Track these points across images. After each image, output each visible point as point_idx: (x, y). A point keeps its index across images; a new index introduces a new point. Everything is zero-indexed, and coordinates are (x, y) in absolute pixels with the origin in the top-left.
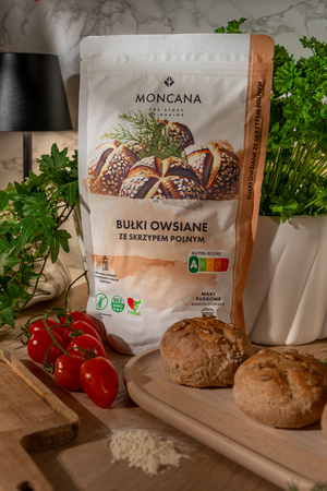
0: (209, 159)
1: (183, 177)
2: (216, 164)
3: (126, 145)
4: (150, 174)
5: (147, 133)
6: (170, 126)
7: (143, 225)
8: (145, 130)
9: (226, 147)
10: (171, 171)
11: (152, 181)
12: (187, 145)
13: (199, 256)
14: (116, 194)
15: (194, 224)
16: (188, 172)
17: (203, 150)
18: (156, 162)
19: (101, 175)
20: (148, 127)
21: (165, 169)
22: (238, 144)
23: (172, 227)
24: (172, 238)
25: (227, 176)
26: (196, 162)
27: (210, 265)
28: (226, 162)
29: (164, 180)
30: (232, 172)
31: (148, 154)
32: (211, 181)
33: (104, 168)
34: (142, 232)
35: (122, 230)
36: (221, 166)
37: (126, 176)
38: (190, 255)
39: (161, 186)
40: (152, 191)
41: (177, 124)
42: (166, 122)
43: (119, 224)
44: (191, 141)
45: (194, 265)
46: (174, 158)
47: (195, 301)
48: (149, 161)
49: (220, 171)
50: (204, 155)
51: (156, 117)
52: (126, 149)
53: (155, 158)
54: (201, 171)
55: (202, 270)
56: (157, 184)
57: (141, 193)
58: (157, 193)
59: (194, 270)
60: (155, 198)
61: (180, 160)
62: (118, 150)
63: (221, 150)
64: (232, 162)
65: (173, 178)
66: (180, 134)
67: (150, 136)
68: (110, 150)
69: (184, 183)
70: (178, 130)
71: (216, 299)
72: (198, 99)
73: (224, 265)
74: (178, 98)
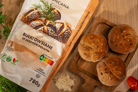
0: (62, 27)
1: (52, 29)
2: (64, 30)
3: (39, 11)
4: (42, 23)
5: (47, 9)
6: (55, 11)
7: (32, 38)
8: (47, 8)
9: (70, 26)
10: (49, 25)
11: (42, 25)
12: (58, 19)
13: (45, 56)
14: (28, 24)
15: (48, 45)
16: (55, 28)
17: (62, 23)
18: (45, 20)
19: (27, 16)
20: (48, 8)
21: (47, 24)
22: (74, 28)
23: (41, 43)
24: (39, 46)
25: (65, 35)
26: (58, 26)
27: (47, 60)
28: (67, 31)
29: (46, 27)
30: (68, 35)
31: (44, 17)
32: (60, 34)
33: (29, 15)
34: (30, 40)
35: (25, 37)
36: (65, 31)
37: (34, 20)
38: (42, 54)
39: (44, 28)
40: (40, 29)
41: (58, 11)
42: (55, 9)
43: (24, 34)
44: (60, 19)
45: (42, 58)
46: (52, 22)
47: (36, 70)
48: (44, 19)
49: (64, 32)
50: (62, 25)
51: (52, 6)
52: (38, 12)
53: (46, 19)
54: (58, 29)
55: (43, 61)
57: (36, 28)
58: (41, 30)
59: (41, 59)
60: (40, 31)
61: (53, 23)
62: (35, 11)
63: (68, 26)
64: (69, 32)
65: (49, 28)
66: (57, 15)
67: (47, 11)
68: (33, 10)
69: (51, 31)
70: (57, 13)
71: (43, 73)
72: (68, 7)
73: (52, 63)
74: (62, 4)
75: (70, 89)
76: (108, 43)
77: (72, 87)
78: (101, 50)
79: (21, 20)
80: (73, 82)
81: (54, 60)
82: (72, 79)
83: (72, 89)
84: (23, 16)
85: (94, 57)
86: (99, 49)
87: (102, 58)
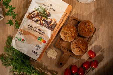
0: (51, 21)
1: (45, 22)
2: (52, 23)
4: (39, 19)
5: (42, 11)
6: (47, 12)
7: (34, 27)
9: (55, 21)
11: (39, 20)
12: (49, 17)
13: (41, 38)
14: (31, 20)
15: (43, 32)
16: (47, 22)
17: (51, 19)
18: (41, 17)
19: (31, 15)
20: (43, 10)
21: (43, 19)
22: (58, 22)
23: (39, 30)
24: (38, 32)
25: (53, 26)
26: (49, 21)
27: (42, 40)
28: (54, 23)
29: (42, 21)
30: (54, 26)
31: (41, 15)
32: (50, 25)
33: (32, 14)
34: (32, 28)
35: (29, 27)
37: (35, 17)
38: (39, 37)
39: (40, 22)
40: (38, 22)
41: (49, 12)
42: (47, 11)
43: (29, 25)
44: (50, 16)
45: (39, 39)
46: (45, 18)
47: (36, 46)
48: (40, 16)
49: (52, 24)
50: (51, 20)
51: (45, 9)
52: (37, 13)
54: (49, 23)
56: (40, 21)
57: (36, 21)
58: (39, 23)
59: (39, 40)
61: (46, 19)
62: (36, 12)
63: (54, 21)
65: (43, 22)
66: (48, 14)
67: (43, 12)
68: (34, 11)
69: (45, 24)
70: (48, 13)
71: (40, 47)
72: (54, 10)
73: (45, 42)
74: (51, 8)
75: (55, 58)
76: (77, 30)
77: (56, 56)
78: (74, 35)
79: (27, 17)
80: (57, 53)
81: (46, 40)
82: (57, 52)
83: (56, 57)
84: (29, 15)
85: (70, 38)
86: (72, 34)
87: (74, 39)
